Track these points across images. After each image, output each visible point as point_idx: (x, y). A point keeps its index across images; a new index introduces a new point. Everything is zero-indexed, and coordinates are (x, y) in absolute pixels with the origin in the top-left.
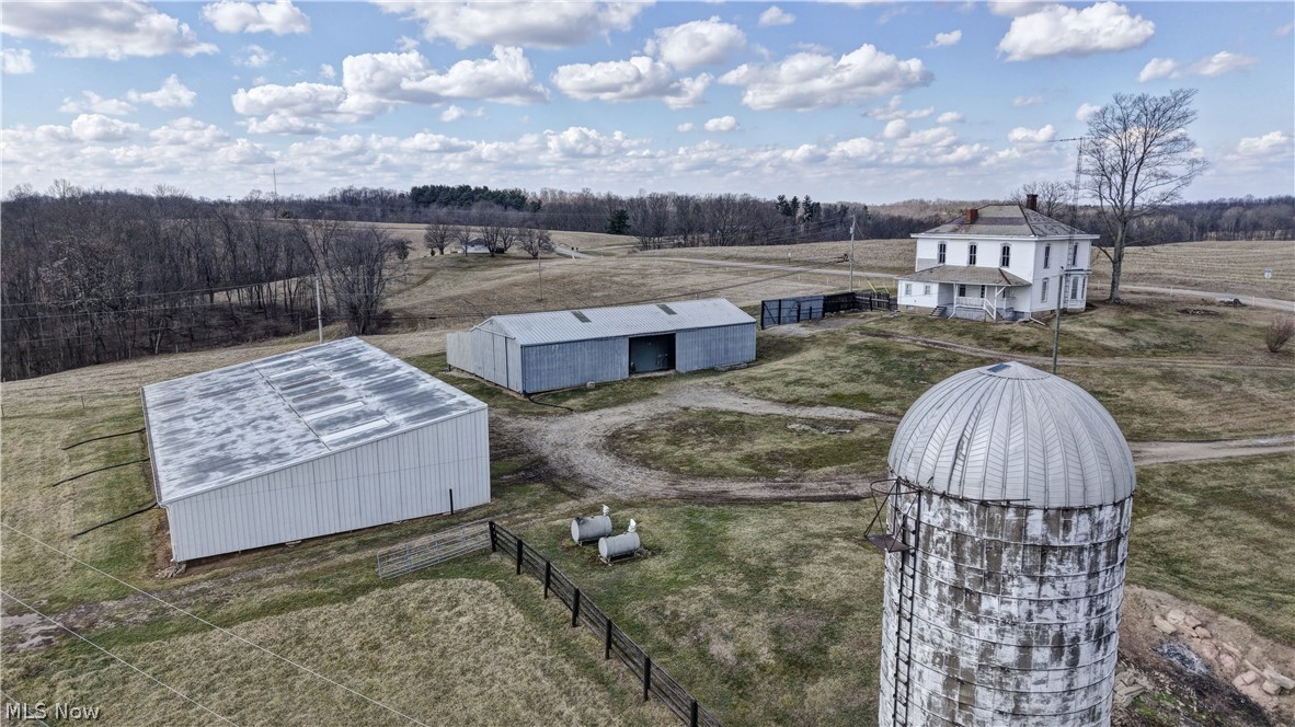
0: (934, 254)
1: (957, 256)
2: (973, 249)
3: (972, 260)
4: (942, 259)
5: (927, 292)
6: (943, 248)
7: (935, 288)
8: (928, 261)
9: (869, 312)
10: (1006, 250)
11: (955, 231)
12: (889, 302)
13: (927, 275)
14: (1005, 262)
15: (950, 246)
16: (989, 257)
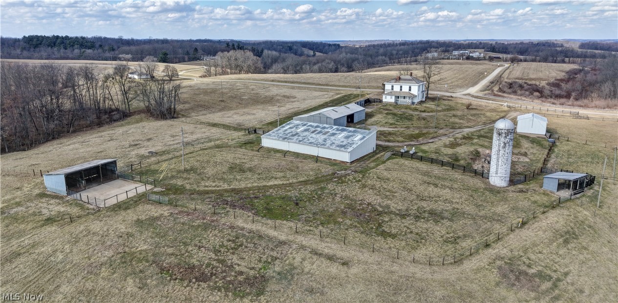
0: (390, 88)
1: (397, 88)
2: (401, 87)
3: (401, 90)
4: (392, 89)
5: (391, 98)
6: (393, 86)
7: (394, 97)
8: (388, 90)
9: (374, 103)
10: (410, 87)
11: (396, 82)
12: (381, 101)
13: (390, 94)
14: (410, 90)
15: (395, 86)
16: (405, 89)
